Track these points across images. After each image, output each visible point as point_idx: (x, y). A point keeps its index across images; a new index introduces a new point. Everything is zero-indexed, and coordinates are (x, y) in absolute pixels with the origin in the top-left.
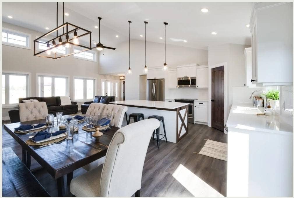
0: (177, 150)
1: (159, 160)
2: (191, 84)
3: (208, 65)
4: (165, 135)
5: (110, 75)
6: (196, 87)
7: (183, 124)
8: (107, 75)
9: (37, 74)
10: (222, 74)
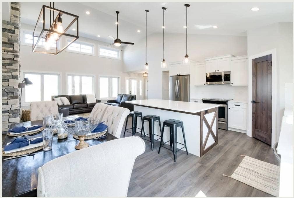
0: (200, 167)
1: (173, 181)
2: (223, 80)
3: (247, 56)
4: (185, 145)
5: (134, 73)
6: (231, 84)
7: (210, 131)
8: (131, 72)
9: (67, 73)
10: (268, 66)
